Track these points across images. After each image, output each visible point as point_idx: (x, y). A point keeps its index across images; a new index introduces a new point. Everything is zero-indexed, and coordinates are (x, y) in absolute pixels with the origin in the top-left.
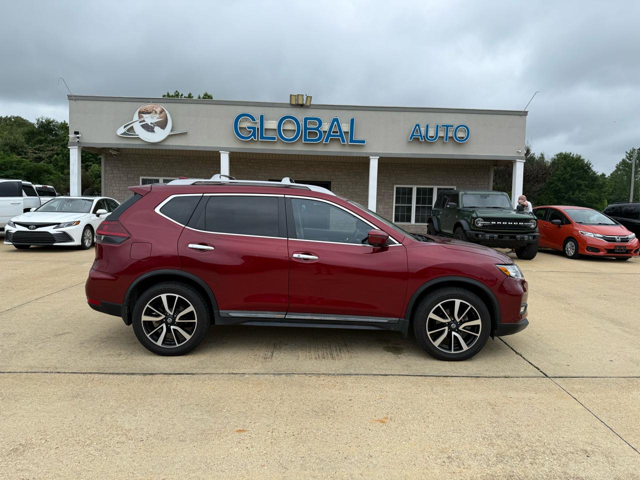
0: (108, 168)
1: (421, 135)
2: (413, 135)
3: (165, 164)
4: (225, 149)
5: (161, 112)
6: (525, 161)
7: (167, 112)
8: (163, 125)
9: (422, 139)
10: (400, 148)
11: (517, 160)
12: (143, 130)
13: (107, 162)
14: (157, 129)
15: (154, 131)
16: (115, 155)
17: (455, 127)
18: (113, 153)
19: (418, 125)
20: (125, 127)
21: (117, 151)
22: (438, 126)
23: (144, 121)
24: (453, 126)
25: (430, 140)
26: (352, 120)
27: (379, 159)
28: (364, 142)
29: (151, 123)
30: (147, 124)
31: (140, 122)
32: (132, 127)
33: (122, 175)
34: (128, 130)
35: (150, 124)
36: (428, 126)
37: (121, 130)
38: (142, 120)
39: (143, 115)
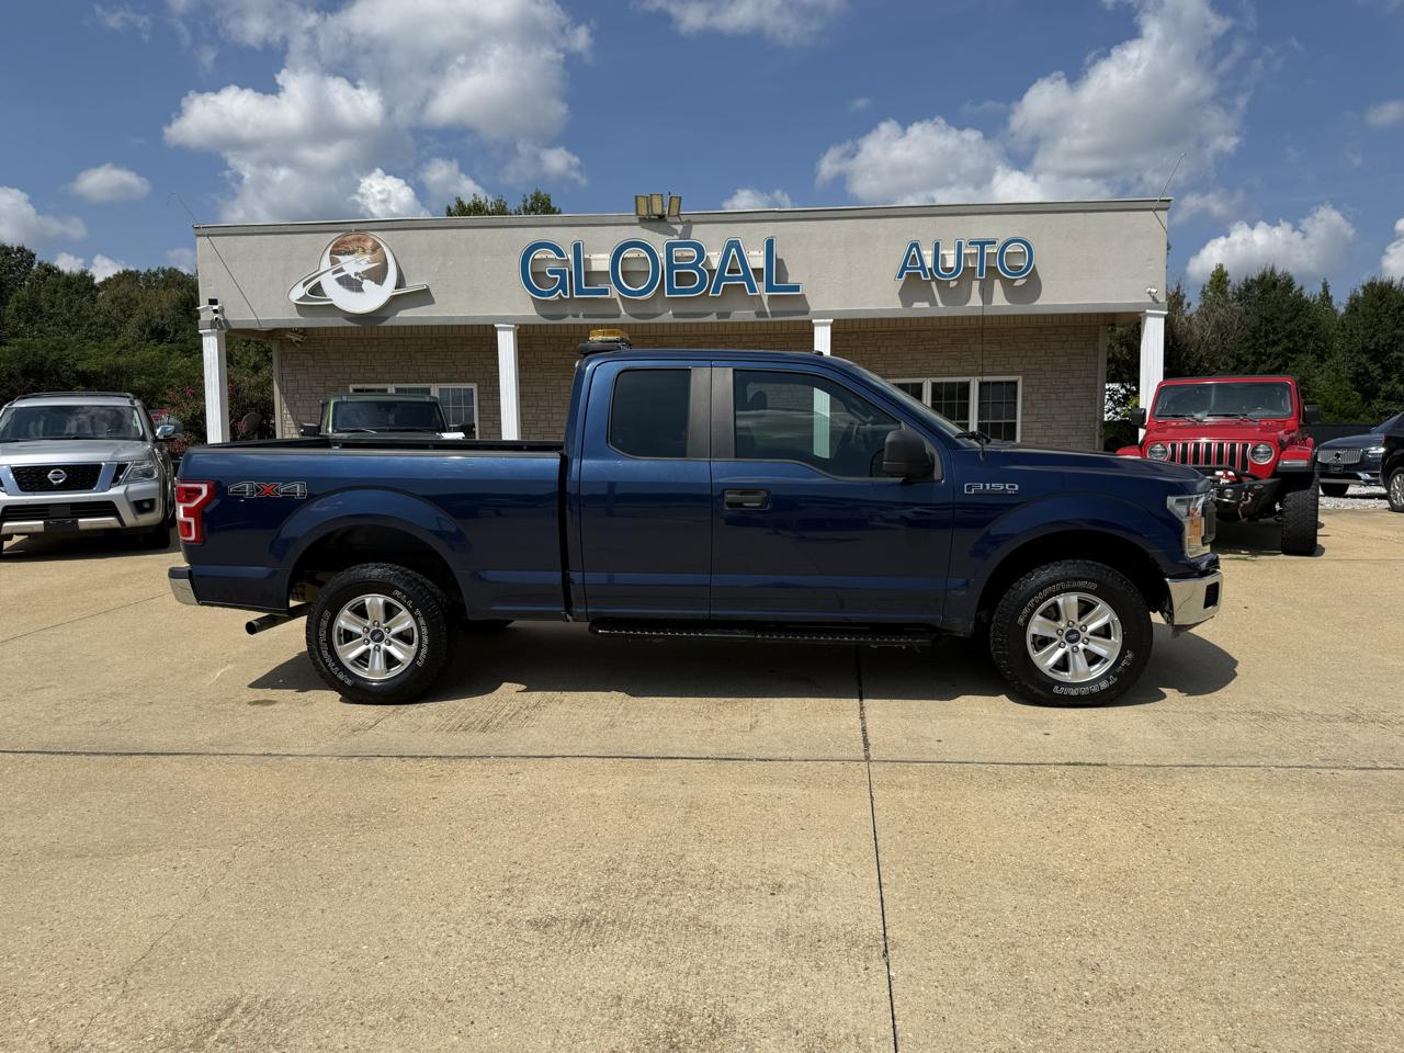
0: (287, 370)
1: (923, 267)
2: (904, 267)
3: (398, 357)
4: (504, 320)
5: (374, 250)
6: (1166, 313)
7: (386, 249)
8: (378, 275)
9: (926, 276)
10: (880, 297)
11: (1148, 311)
12: (340, 288)
13: (284, 358)
14: (367, 284)
15: (360, 290)
16: (298, 342)
17: (999, 244)
18: (294, 339)
19: (914, 245)
20: (304, 285)
21: (301, 334)
22: (960, 244)
23: (341, 270)
24: (995, 243)
25: (945, 276)
26: (770, 244)
27: (832, 325)
28: (797, 288)
29: (356, 274)
30: (348, 276)
31: (335, 273)
32: (319, 285)
33: (314, 384)
34: (312, 291)
35: (353, 276)
36: (937, 245)
37: (299, 292)
38: (337, 267)
39: (339, 257)
